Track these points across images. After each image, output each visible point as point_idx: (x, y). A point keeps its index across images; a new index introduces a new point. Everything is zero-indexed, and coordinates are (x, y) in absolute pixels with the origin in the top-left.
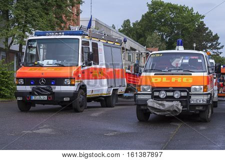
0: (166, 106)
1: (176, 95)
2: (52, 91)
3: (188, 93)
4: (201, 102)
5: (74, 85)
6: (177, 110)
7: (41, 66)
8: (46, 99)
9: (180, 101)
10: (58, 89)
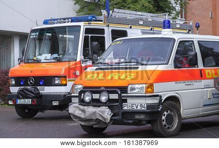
0: (87, 114)
1: (104, 99)
2: (39, 93)
3: (120, 96)
4: (139, 108)
5: (66, 85)
6: (101, 119)
7: (38, 62)
8: (30, 103)
9: (110, 107)
10: (47, 90)
